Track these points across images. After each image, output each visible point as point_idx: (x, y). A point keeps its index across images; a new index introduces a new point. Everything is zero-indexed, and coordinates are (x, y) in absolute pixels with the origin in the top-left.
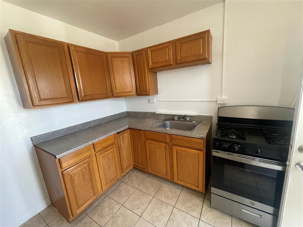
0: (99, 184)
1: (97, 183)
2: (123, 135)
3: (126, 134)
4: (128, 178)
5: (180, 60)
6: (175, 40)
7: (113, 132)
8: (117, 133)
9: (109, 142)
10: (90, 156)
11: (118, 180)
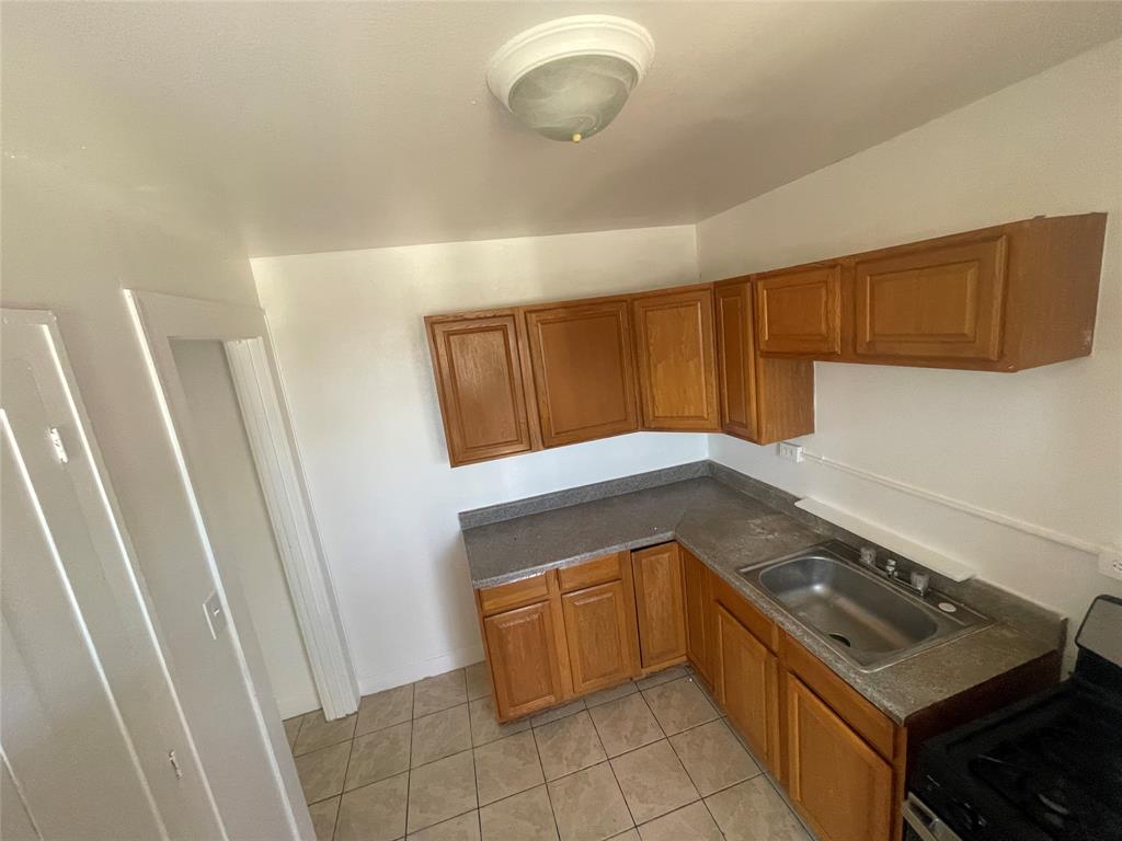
0: (565, 673)
1: (561, 668)
2: (653, 558)
3: (666, 555)
4: (659, 690)
5: (870, 342)
6: (857, 260)
7: (616, 547)
8: (632, 551)
9: (603, 573)
10: (545, 598)
11: (631, 679)
